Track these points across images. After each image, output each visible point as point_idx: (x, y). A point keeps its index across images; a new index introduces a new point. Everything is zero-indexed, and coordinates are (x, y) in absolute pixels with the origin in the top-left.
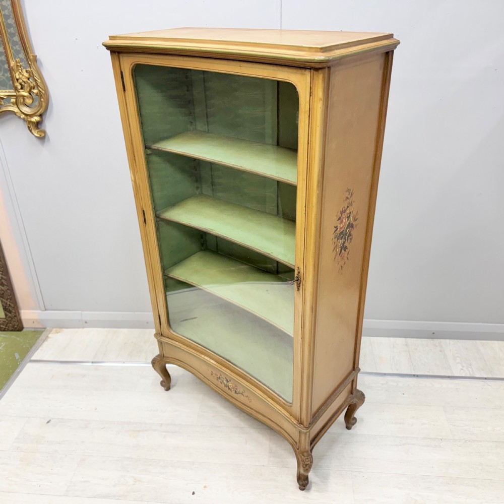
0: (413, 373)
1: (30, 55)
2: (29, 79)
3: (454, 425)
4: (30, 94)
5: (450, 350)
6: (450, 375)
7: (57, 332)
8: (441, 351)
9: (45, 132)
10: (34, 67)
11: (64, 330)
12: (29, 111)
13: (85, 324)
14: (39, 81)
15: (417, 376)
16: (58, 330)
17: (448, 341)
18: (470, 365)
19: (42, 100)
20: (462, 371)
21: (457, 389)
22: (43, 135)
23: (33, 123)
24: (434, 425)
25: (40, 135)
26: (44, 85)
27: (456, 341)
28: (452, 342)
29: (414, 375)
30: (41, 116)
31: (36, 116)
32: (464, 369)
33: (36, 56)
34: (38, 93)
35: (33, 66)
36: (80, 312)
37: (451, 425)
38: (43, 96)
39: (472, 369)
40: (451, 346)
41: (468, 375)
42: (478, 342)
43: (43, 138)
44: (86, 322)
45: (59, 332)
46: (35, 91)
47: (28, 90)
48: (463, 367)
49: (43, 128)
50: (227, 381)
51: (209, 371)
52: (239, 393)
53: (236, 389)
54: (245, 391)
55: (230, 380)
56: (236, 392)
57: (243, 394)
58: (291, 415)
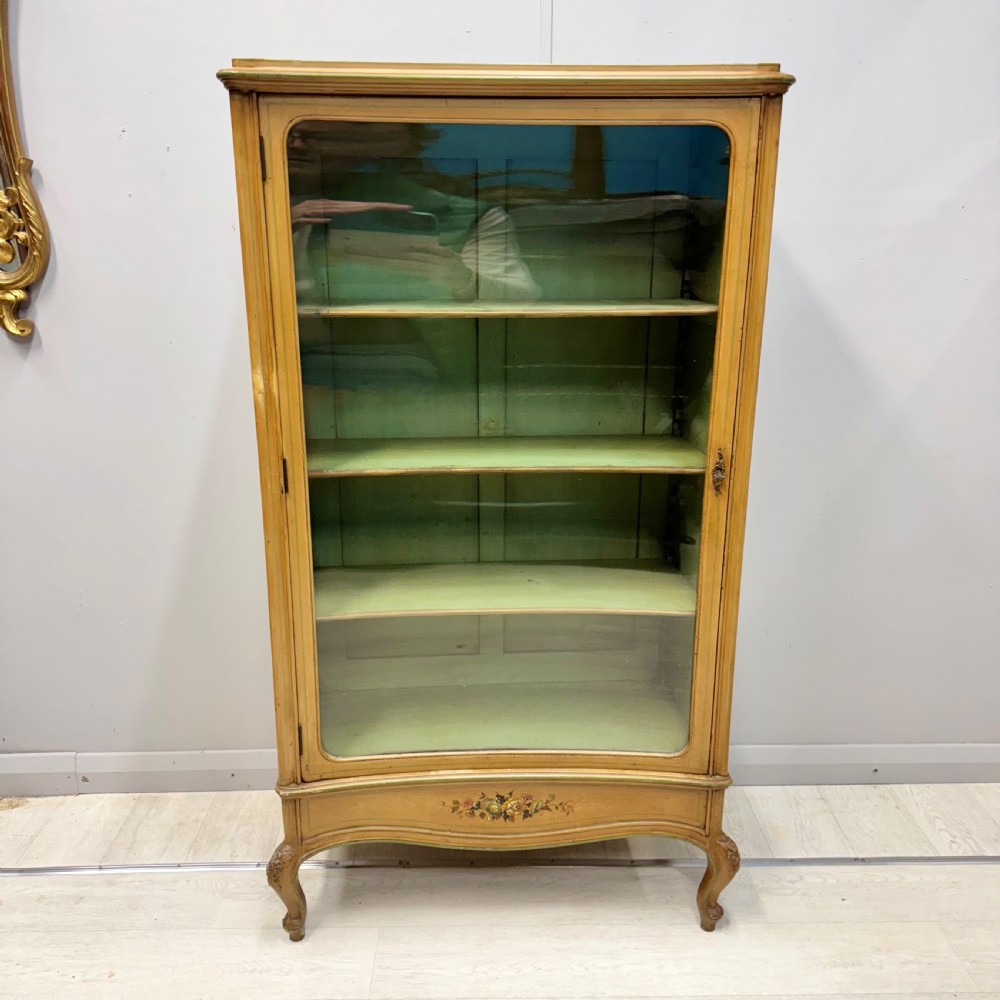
0: (853, 856)
1: (19, 157)
2: (9, 209)
3: (974, 961)
4: (8, 241)
5: (917, 805)
6: (932, 855)
7: (12, 806)
8: (897, 807)
9: (32, 326)
10: (24, 184)
11: (29, 799)
12: (4, 277)
13: (83, 784)
14: (33, 212)
15: (863, 860)
16: (15, 800)
17: (907, 787)
18: (968, 833)
19: (35, 253)
20: (954, 845)
21: (955, 882)
22: (28, 331)
23: (8, 303)
24: (929, 964)
25: (22, 331)
26: (42, 222)
27: (924, 786)
28: (915, 788)
29: (856, 859)
30: (27, 289)
31: (17, 289)
32: (958, 840)
33: (32, 162)
34: (27, 240)
35: (23, 180)
36: (74, 754)
37: (966, 960)
38: (38, 245)
39: (974, 841)
40: (917, 797)
41: (970, 854)
42: (971, 787)
43: (25, 340)
44: (85, 779)
45: (17, 806)
46: (22, 235)
47: (6, 232)
48: (955, 837)
49: (29, 318)
50: (502, 800)
51: (447, 804)
52: (536, 811)
53: (529, 805)
54: (553, 797)
55: (511, 794)
56: (527, 814)
57: (547, 808)
58: (686, 773)
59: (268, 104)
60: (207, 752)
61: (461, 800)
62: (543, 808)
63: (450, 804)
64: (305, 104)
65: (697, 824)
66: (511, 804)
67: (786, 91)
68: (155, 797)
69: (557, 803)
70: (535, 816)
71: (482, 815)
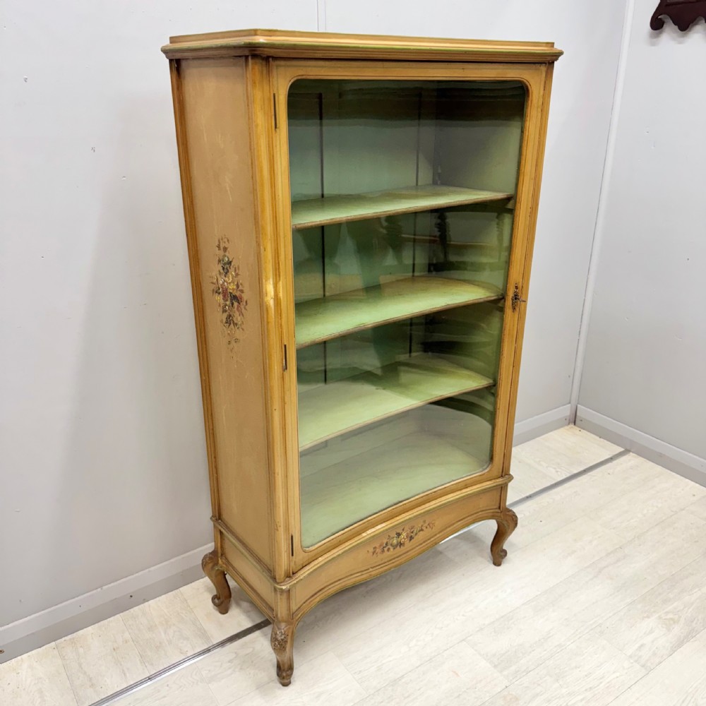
0: (524, 496)
48: (556, 469)
50: (399, 535)
51: (370, 551)
52: (416, 534)
53: (412, 532)
54: (425, 522)
55: (403, 530)
56: (411, 538)
57: (422, 530)
58: (491, 480)
59: (277, 66)
60: (105, 587)
61: (377, 545)
62: (420, 531)
63: (371, 550)
64: (300, 66)
65: (495, 507)
66: (404, 535)
67: (557, 60)
68: (70, 639)
69: (426, 525)
70: (416, 538)
71: (389, 550)
